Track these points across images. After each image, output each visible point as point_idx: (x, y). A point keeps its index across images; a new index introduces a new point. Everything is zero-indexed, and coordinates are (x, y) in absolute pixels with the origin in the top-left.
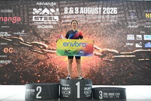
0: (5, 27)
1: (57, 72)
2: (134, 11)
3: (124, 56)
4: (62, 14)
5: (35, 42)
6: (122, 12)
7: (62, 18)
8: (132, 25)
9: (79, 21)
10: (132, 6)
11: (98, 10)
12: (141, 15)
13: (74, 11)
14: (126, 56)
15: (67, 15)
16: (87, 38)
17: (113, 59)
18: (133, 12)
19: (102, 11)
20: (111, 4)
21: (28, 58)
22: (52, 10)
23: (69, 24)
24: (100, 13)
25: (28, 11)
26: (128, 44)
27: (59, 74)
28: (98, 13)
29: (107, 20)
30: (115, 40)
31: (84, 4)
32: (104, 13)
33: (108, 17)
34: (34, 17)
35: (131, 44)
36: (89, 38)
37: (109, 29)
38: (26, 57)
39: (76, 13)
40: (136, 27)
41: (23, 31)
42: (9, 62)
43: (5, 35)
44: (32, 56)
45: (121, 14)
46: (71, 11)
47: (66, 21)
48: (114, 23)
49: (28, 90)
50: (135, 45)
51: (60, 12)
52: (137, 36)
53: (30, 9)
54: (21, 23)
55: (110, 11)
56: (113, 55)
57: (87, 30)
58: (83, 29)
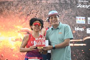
8: (82, 4)
14: (75, 45)
16: (24, 20)
26: (78, 29)
35: (82, 29)
36: (26, 19)
40: (87, 7)
50: (85, 30)
57: (24, 8)
58: (18, 7)
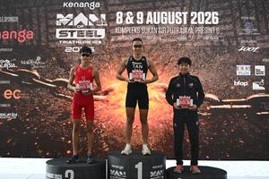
0: (5, 50)
1: (103, 136)
2: (253, 18)
3: (229, 106)
4: (111, 24)
5: (61, 79)
6: (229, 20)
7: (112, 33)
8: (247, 45)
9: (145, 39)
10: (248, 8)
11: (182, 17)
12: (267, 27)
13: (135, 18)
14: (234, 106)
15: (121, 26)
17: (208, 111)
18: (250, 21)
19: (189, 18)
20: (207, 5)
21: (50, 109)
22: (93, 17)
23: (124, 45)
24: (185, 22)
25: (47, 19)
26: (239, 83)
27: (106, 139)
28: (180, 23)
29: (199, 37)
30: (212, 75)
31: (154, 5)
32: (193, 22)
33: (200, 30)
34: (58, 30)
35: (245, 84)
36: (163, 71)
37: (202, 54)
38: (44, 108)
39: (138, 22)
40: (255, 49)
41: (39, 58)
42: (15, 115)
43: (6, 66)
44: (56, 105)
45: (225, 24)
46: (130, 20)
47: (120, 38)
48: (212, 42)
49: (51, 176)
50: (251, 85)
51: (108, 20)
52: (257, 67)
53: (50, 15)
54: (35, 43)
55: (206, 18)
56: (209, 105)
57: (159, 55)
58: (152, 53)
